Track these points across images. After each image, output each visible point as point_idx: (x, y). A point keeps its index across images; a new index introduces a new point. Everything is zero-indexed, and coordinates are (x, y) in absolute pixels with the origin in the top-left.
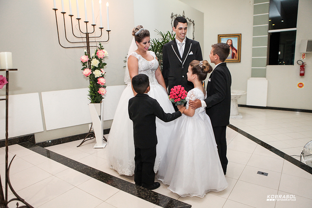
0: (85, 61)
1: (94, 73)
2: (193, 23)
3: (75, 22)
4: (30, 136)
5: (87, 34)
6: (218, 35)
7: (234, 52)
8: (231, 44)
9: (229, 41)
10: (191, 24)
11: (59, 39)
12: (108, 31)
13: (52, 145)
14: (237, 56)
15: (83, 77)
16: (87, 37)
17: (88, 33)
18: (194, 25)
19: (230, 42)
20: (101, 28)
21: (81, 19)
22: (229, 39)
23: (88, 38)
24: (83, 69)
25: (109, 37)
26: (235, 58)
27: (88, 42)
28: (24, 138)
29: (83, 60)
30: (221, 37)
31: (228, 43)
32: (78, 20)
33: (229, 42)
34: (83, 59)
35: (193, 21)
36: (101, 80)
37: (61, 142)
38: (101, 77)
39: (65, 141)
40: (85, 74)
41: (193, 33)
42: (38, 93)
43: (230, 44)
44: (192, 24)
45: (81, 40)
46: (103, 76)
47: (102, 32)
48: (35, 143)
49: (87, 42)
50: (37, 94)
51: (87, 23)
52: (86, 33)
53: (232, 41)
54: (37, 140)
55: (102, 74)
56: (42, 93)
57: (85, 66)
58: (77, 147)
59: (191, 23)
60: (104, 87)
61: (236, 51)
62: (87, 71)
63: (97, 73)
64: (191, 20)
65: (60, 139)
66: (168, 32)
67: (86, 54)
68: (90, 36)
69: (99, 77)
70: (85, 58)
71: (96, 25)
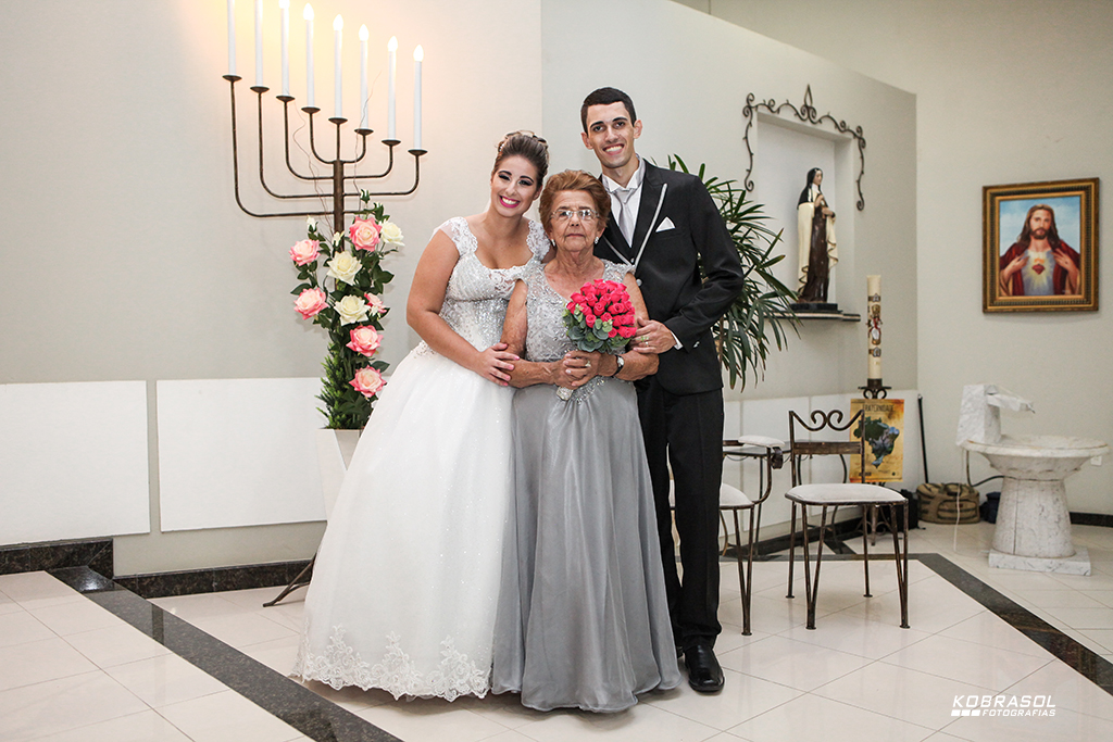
0: (305, 262)
1: (339, 307)
2: (855, 135)
4: (97, 544)
5: (338, 165)
6: (986, 189)
7: (1065, 262)
8: (1047, 225)
9: (1040, 214)
10: (848, 141)
11: (236, 185)
12: (417, 153)
13: (177, 595)
14: (1080, 280)
15: (296, 317)
16: (339, 175)
17: (343, 163)
18: (862, 144)
19: (1043, 218)
20: (391, 143)
21: (318, 110)
22: (1039, 203)
23: (339, 179)
24: (298, 291)
25: (418, 176)
26: (1068, 291)
27: (339, 196)
28: (74, 553)
29: (299, 256)
30: (998, 198)
31: (1033, 222)
32: (308, 115)
33: (1038, 219)
34: (300, 253)
35: (860, 129)
36: (365, 338)
37: (214, 584)
38: (365, 324)
39: (227, 583)
40: (302, 308)
41: (858, 182)
42: (145, 382)
43: (1042, 229)
44: (854, 144)
46: (373, 322)
47: (391, 159)
48: (112, 574)
49: (335, 195)
50: (141, 386)
51: (341, 125)
52: (332, 163)
53: (1051, 212)
54: (123, 566)
55: (367, 313)
56: (158, 382)
57: (308, 281)
58: (265, 605)
59: (850, 136)
60: (381, 367)
61: (1075, 257)
62: (311, 299)
63: (351, 309)
64: (847, 124)
65: (210, 572)
67: (312, 234)
68: (348, 170)
69: (357, 325)
70: (306, 250)
71: (371, 131)
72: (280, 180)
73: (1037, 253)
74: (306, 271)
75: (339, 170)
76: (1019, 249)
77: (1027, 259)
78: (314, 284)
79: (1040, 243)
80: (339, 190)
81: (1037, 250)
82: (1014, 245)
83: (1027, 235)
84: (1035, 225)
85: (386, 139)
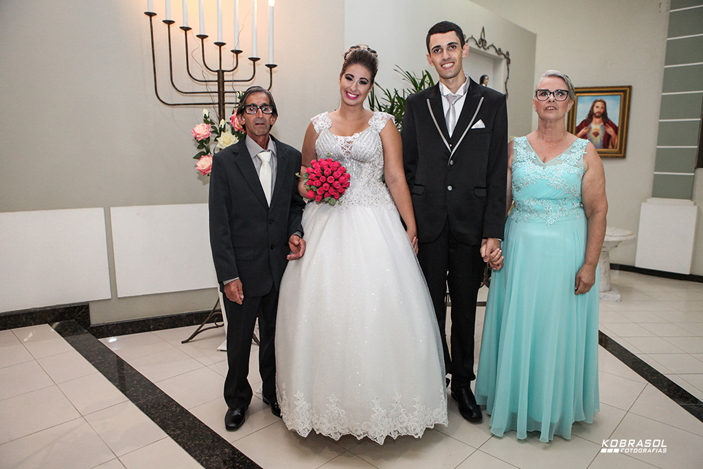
0: (202, 138)
2: (505, 56)
3: (195, 43)
4: (79, 307)
5: (221, 73)
7: (610, 131)
8: (602, 111)
9: (599, 104)
10: (502, 59)
11: (156, 85)
12: (271, 67)
13: (129, 334)
14: (617, 141)
15: (198, 175)
16: (221, 79)
17: (223, 71)
18: (509, 62)
19: (600, 106)
20: (254, 60)
21: (207, 36)
22: (599, 98)
23: (221, 82)
24: (198, 157)
25: (271, 81)
26: (610, 147)
27: (221, 93)
28: (65, 312)
29: (198, 134)
30: (578, 94)
31: (595, 108)
32: (201, 40)
33: (597, 107)
34: (199, 132)
35: (508, 53)
37: (152, 327)
39: (159, 325)
40: (200, 168)
41: (506, 83)
42: (103, 209)
43: (599, 112)
44: (504, 62)
45: (202, 88)
47: (254, 70)
48: (90, 324)
49: (219, 92)
51: (222, 47)
52: (217, 71)
53: (605, 103)
54: (96, 319)
56: (112, 209)
57: (204, 150)
58: (183, 342)
59: (502, 57)
61: (615, 128)
62: (206, 162)
64: (502, 50)
65: (148, 320)
66: (425, 73)
67: (206, 120)
68: (227, 77)
70: (202, 130)
71: (242, 52)
72: (183, 82)
73: (596, 126)
74: (203, 144)
75: (221, 76)
76: (586, 123)
77: (590, 128)
78: (208, 151)
79: (598, 120)
80: (221, 90)
81: (596, 124)
82: (584, 121)
83: (591, 115)
84: (596, 110)
85: (251, 57)
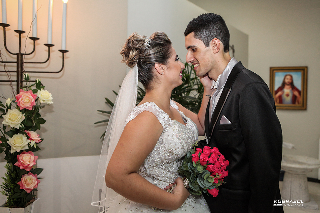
1: (10, 141)
2: (232, 48)
5: (20, 56)
6: (271, 68)
7: (296, 93)
8: (290, 81)
12: (63, 52)
14: (301, 100)
16: (20, 61)
17: (22, 55)
18: (234, 51)
19: (289, 78)
20: (49, 46)
21: (8, 25)
22: (288, 74)
23: (19, 63)
25: (63, 64)
26: (297, 103)
27: (20, 72)
30: (275, 71)
33: (287, 79)
35: (233, 46)
36: (27, 159)
38: (27, 151)
43: (288, 82)
46: (31, 150)
47: (49, 54)
49: (17, 72)
51: (22, 34)
52: (16, 54)
53: (291, 77)
55: (29, 144)
60: (38, 171)
61: (299, 92)
63: (18, 143)
68: (26, 59)
69: (22, 152)
71: (38, 39)
73: (287, 90)
75: (20, 58)
76: (281, 89)
79: (288, 87)
80: (20, 69)
81: (287, 89)
82: (280, 87)
83: (284, 84)
84: (287, 81)
85: (46, 43)
